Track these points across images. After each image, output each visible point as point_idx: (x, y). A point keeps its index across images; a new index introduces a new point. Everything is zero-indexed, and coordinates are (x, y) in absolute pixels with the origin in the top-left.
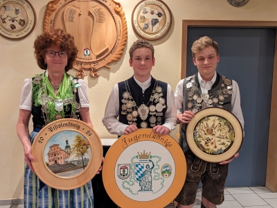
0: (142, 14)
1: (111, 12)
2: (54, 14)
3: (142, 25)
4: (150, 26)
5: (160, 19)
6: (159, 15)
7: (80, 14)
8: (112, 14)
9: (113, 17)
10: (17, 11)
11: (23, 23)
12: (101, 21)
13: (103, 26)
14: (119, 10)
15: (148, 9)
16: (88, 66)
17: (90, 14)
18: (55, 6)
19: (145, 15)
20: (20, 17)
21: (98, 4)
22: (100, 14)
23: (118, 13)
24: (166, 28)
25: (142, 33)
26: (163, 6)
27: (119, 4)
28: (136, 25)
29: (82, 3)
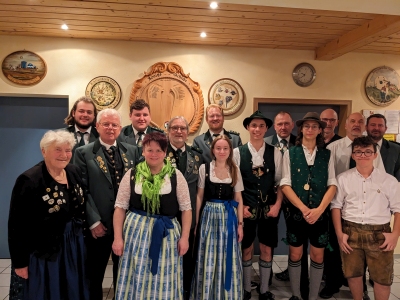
0: (217, 92)
1: (190, 90)
2: (140, 90)
3: (218, 102)
4: (225, 103)
6: (233, 93)
7: (162, 92)
8: (191, 92)
9: (191, 94)
12: (181, 98)
13: (183, 102)
14: (197, 88)
15: (223, 88)
17: (171, 91)
18: (140, 84)
21: (179, 83)
23: (196, 91)
24: (238, 104)
26: (237, 86)
27: (197, 83)
29: (165, 83)
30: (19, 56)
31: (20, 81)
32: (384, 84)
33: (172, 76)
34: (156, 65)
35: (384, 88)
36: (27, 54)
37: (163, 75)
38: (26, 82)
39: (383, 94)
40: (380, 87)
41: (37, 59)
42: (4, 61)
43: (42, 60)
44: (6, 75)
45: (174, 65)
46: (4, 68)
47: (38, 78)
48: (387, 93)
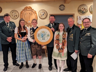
1: (34, 13)
2: (22, 14)
3: (41, 15)
4: (42, 16)
5: (44, 14)
6: (44, 13)
10: (15, 13)
11: (16, 16)
12: (32, 15)
16: (29, 24)
17: (30, 13)
18: (22, 12)
19: (41, 13)
20: (16, 15)
21: (31, 11)
22: (32, 13)
24: (46, 16)
25: (41, 17)
26: (45, 11)
27: (35, 11)
28: (39, 15)
29: (28, 11)
32: (83, 9)
33: (29, 10)
34: (26, 7)
35: (83, 10)
37: (27, 10)
39: (83, 12)
40: (82, 10)
45: (30, 7)
47: (0, 12)
48: (84, 11)
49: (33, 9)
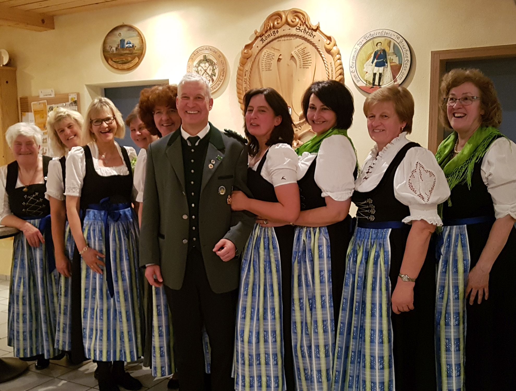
1: (319, 52)
2: (250, 62)
7: (279, 60)
8: (321, 54)
9: (322, 58)
12: (305, 65)
13: (309, 72)
17: (292, 57)
18: (250, 51)
21: (303, 41)
22: (305, 55)
27: (329, 38)
30: (117, 33)
31: (121, 66)
33: (294, 31)
34: (270, 18)
36: (125, 29)
37: (281, 32)
38: (126, 66)
41: (135, 34)
42: (105, 43)
43: (140, 35)
44: (107, 59)
45: (296, 13)
46: (105, 51)
47: (137, 60)
49: (313, 23)
